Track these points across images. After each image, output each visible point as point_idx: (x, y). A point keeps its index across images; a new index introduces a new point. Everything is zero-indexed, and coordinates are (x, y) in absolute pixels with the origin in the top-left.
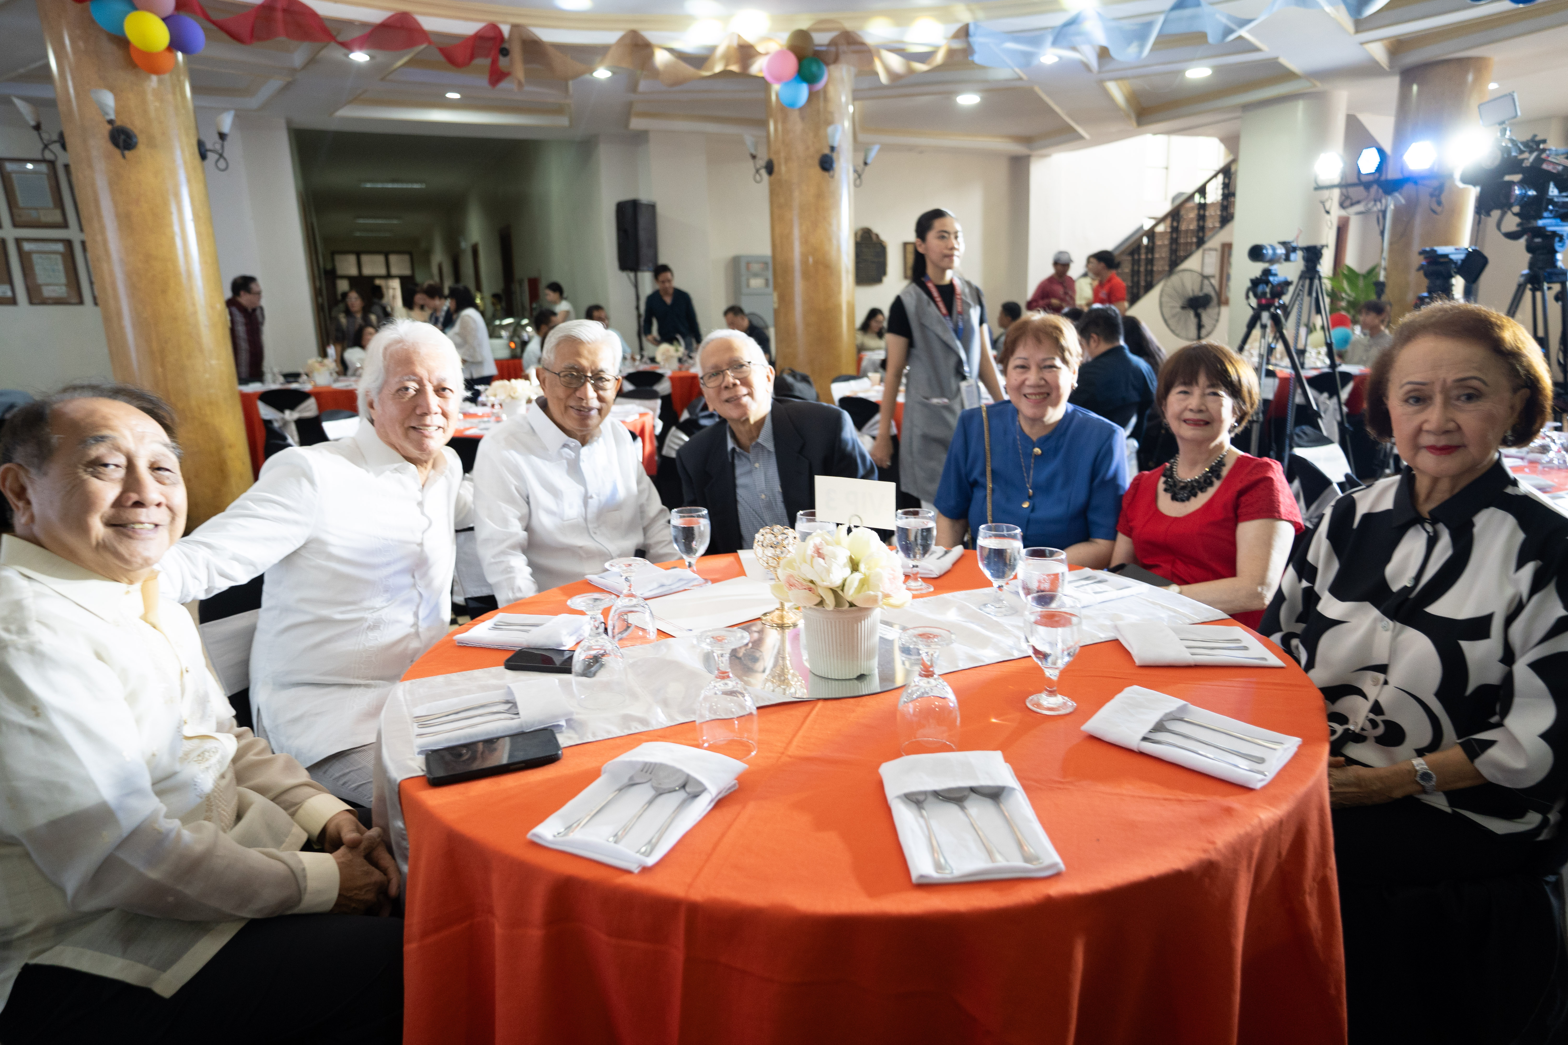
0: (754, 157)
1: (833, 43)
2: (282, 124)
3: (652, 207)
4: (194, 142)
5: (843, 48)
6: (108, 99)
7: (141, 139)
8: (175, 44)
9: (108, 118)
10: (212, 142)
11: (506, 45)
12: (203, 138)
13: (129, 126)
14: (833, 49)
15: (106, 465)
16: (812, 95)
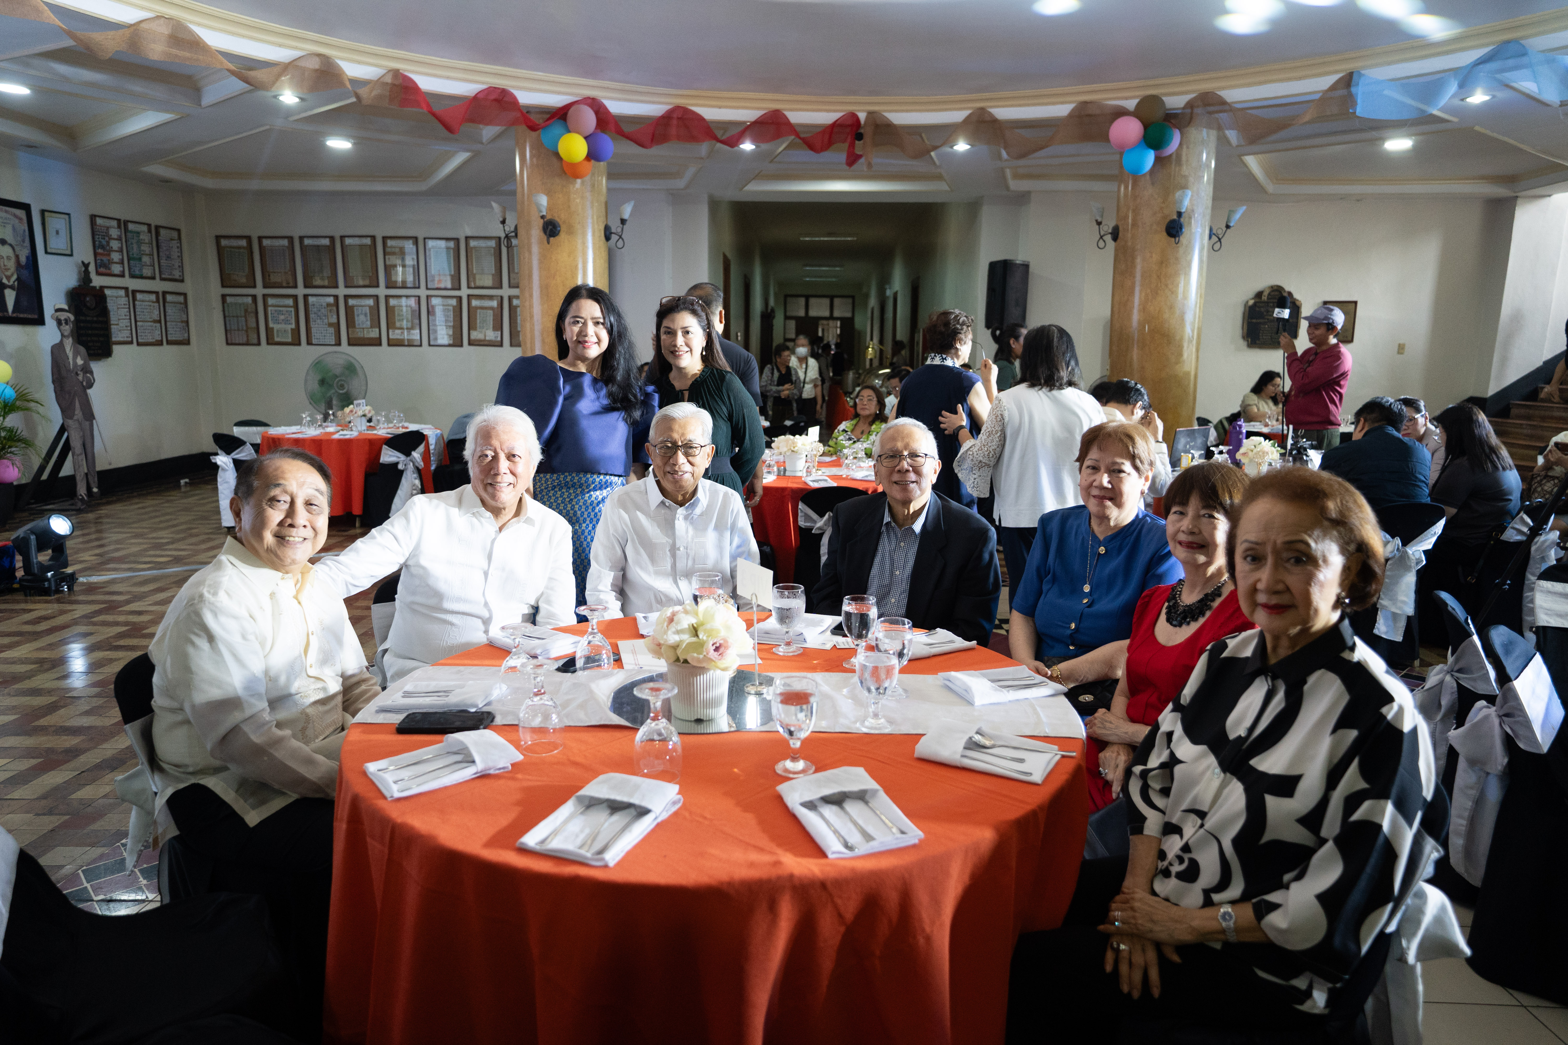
0: (1099, 223)
1: (1190, 105)
2: (705, 198)
3: (1026, 266)
4: (602, 228)
5: (1198, 111)
6: (543, 200)
7: (563, 228)
8: (592, 155)
9: (541, 214)
10: (615, 226)
11: (862, 131)
12: (610, 224)
13: (557, 219)
14: (1189, 111)
15: (279, 501)
16: (1158, 160)
